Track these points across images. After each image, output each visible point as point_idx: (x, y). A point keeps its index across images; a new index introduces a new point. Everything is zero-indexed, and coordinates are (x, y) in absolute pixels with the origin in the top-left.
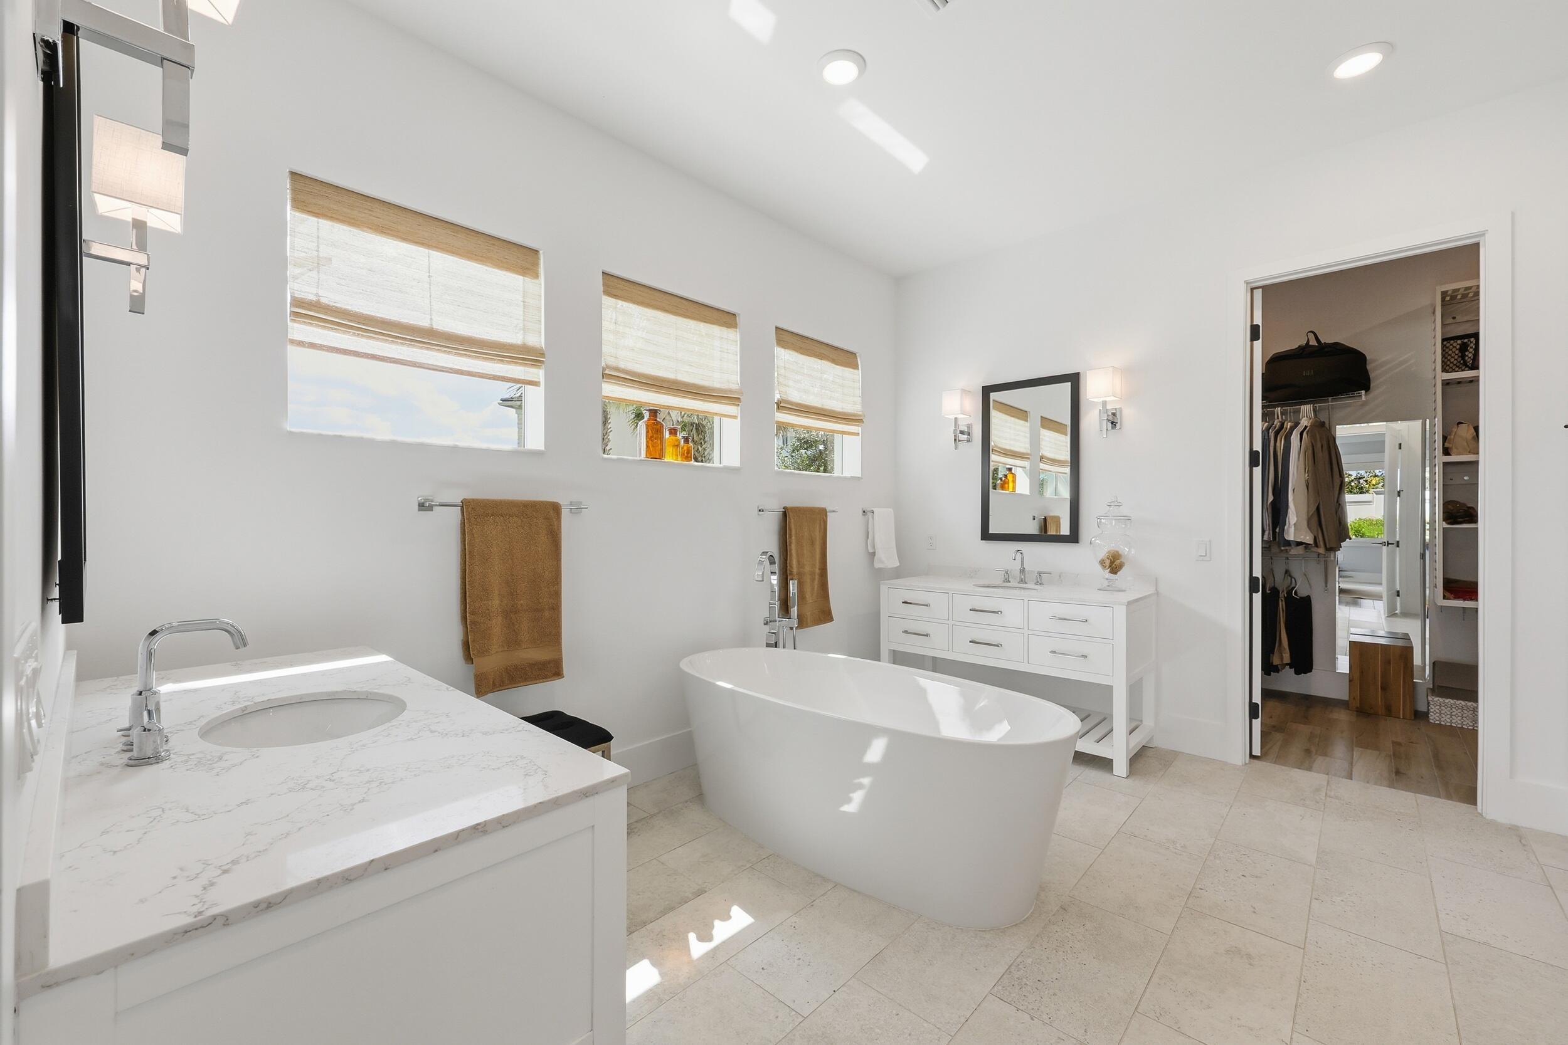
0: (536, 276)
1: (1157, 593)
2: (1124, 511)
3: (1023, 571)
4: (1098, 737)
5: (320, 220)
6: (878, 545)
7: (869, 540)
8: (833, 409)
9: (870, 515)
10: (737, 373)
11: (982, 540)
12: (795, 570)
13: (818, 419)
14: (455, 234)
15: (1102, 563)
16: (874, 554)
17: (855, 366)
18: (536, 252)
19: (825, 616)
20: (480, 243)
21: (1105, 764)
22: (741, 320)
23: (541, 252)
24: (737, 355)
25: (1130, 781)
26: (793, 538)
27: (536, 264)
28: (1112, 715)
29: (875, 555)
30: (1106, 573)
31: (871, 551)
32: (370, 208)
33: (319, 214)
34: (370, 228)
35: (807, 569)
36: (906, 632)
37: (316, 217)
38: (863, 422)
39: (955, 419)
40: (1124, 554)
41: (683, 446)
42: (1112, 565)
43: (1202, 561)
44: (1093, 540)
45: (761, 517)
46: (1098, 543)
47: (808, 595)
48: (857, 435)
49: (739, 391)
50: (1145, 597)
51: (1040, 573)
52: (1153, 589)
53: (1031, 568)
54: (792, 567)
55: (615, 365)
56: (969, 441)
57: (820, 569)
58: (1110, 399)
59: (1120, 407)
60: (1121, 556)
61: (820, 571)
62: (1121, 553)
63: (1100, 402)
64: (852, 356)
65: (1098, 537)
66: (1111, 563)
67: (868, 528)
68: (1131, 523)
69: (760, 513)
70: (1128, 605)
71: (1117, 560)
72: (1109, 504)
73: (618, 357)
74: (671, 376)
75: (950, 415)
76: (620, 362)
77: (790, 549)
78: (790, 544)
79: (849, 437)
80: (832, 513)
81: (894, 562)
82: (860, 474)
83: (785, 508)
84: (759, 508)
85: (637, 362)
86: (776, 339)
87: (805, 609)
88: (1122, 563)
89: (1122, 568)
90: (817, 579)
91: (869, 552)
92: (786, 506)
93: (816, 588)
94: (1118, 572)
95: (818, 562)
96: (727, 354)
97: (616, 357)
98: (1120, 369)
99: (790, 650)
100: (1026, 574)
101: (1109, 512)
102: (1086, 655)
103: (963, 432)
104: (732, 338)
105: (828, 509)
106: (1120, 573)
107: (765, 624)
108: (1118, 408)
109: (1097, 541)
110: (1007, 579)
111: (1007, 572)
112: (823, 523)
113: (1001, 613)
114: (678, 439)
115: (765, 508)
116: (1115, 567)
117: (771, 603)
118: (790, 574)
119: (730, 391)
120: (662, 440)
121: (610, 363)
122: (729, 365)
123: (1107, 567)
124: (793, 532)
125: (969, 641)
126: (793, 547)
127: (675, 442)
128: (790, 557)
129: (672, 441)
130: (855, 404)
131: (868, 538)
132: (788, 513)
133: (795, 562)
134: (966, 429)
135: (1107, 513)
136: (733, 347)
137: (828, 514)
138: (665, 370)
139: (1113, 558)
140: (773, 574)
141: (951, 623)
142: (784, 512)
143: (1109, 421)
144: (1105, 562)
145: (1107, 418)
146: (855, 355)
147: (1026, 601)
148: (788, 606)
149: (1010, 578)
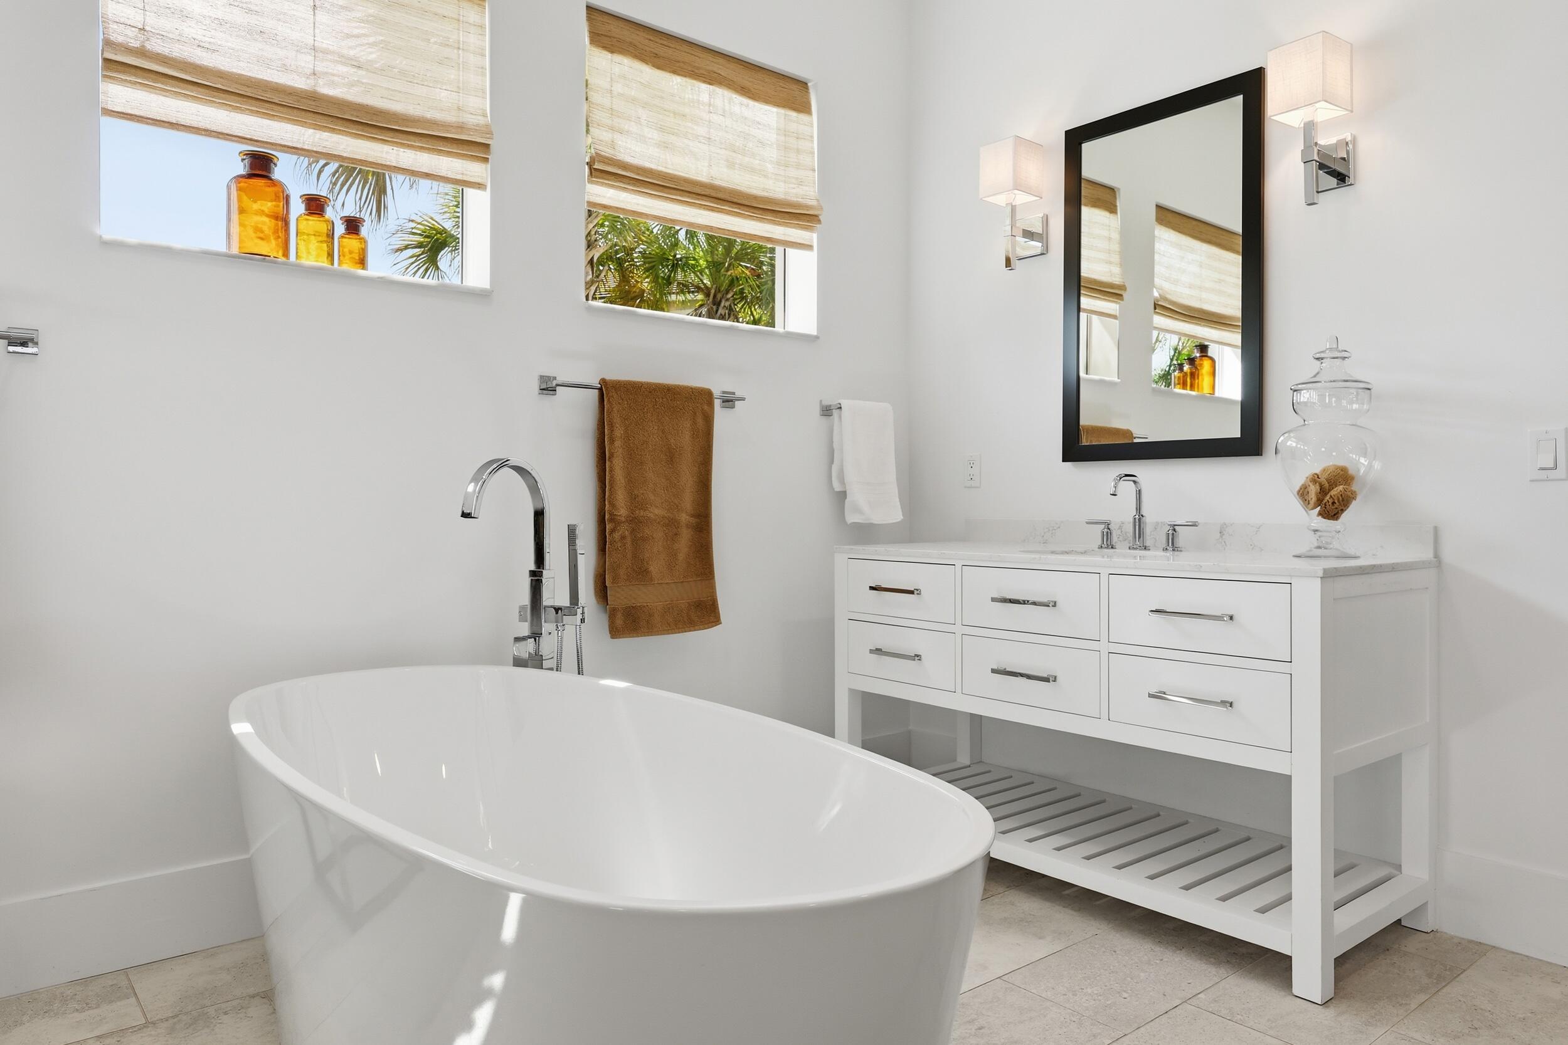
1: (1438, 562)
2: (1353, 369)
3: (1139, 521)
4: (1260, 904)
6: (851, 476)
7: (834, 466)
8: (738, 188)
9: (835, 413)
10: (484, 93)
11: (1063, 461)
12: (622, 512)
13: (701, 206)
15: (1303, 493)
16: (843, 495)
17: (803, 107)
19: (705, 614)
21: (1275, 966)
25: (1330, 1012)
26: (618, 443)
28: (1291, 839)
29: (846, 498)
30: (1313, 519)
31: (837, 487)
35: (656, 511)
36: (878, 651)
38: (819, 222)
39: (1013, 209)
40: (1361, 474)
41: (342, 237)
42: (1328, 498)
43: (1548, 480)
44: (1280, 441)
45: (548, 399)
46: (1291, 447)
47: (655, 568)
48: (809, 247)
49: (488, 131)
50: (1393, 568)
51: (1175, 525)
52: (1427, 555)
53: (1156, 515)
54: (613, 505)
55: (135, 44)
56: (1043, 254)
57: (693, 516)
58: (1323, 113)
59: (1351, 134)
60: (1352, 478)
61: (693, 520)
62: (1351, 472)
63: (1302, 125)
64: (794, 87)
65: (1292, 435)
66: (1326, 494)
67: (831, 442)
68: (1371, 395)
69: (548, 387)
70: (1329, 575)
71: (1341, 488)
72: (1318, 356)
73: (147, 28)
74: (300, 83)
75: (1001, 200)
76: (153, 40)
77: (611, 467)
78: (609, 458)
79: (789, 251)
80: (729, 401)
81: (892, 513)
82: (811, 329)
83: (603, 382)
84: (543, 379)
85: (201, 44)
86: (590, 32)
87: (647, 597)
88: (1355, 492)
89: (1354, 503)
90: (686, 536)
91: (833, 489)
92: (608, 378)
93: (681, 556)
94: (1341, 514)
95: (688, 500)
96: (456, 51)
97: (143, 29)
98: (1352, 44)
99: (567, 678)
100: (1148, 530)
101: (1318, 373)
102: (1231, 701)
103: (1029, 235)
104: (471, 20)
105: (716, 392)
106: (1345, 516)
107: (522, 619)
108: (1349, 139)
109: (1289, 443)
110: (1108, 541)
111: (1108, 525)
112: (700, 421)
113: (1055, 605)
114: (327, 221)
115: (561, 379)
116: (1333, 503)
117: (533, 573)
118: (612, 520)
119: (461, 127)
120: (286, 222)
121: (120, 39)
122: (461, 73)
123: (1315, 503)
124: (619, 432)
125: (994, 671)
126: (618, 466)
127: (323, 227)
128: (611, 487)
129: (314, 224)
130: (800, 183)
131: (833, 463)
132: (606, 391)
133: (621, 497)
134: (1038, 228)
135: (1315, 376)
136: (472, 39)
137: (717, 403)
138: (285, 68)
139: (1333, 482)
140: (539, 515)
141: (959, 629)
142: (600, 389)
143: (1322, 166)
144: (1308, 492)
145: (1316, 158)
146: (803, 85)
147: (1104, 577)
148: (606, 587)
149: (1115, 539)
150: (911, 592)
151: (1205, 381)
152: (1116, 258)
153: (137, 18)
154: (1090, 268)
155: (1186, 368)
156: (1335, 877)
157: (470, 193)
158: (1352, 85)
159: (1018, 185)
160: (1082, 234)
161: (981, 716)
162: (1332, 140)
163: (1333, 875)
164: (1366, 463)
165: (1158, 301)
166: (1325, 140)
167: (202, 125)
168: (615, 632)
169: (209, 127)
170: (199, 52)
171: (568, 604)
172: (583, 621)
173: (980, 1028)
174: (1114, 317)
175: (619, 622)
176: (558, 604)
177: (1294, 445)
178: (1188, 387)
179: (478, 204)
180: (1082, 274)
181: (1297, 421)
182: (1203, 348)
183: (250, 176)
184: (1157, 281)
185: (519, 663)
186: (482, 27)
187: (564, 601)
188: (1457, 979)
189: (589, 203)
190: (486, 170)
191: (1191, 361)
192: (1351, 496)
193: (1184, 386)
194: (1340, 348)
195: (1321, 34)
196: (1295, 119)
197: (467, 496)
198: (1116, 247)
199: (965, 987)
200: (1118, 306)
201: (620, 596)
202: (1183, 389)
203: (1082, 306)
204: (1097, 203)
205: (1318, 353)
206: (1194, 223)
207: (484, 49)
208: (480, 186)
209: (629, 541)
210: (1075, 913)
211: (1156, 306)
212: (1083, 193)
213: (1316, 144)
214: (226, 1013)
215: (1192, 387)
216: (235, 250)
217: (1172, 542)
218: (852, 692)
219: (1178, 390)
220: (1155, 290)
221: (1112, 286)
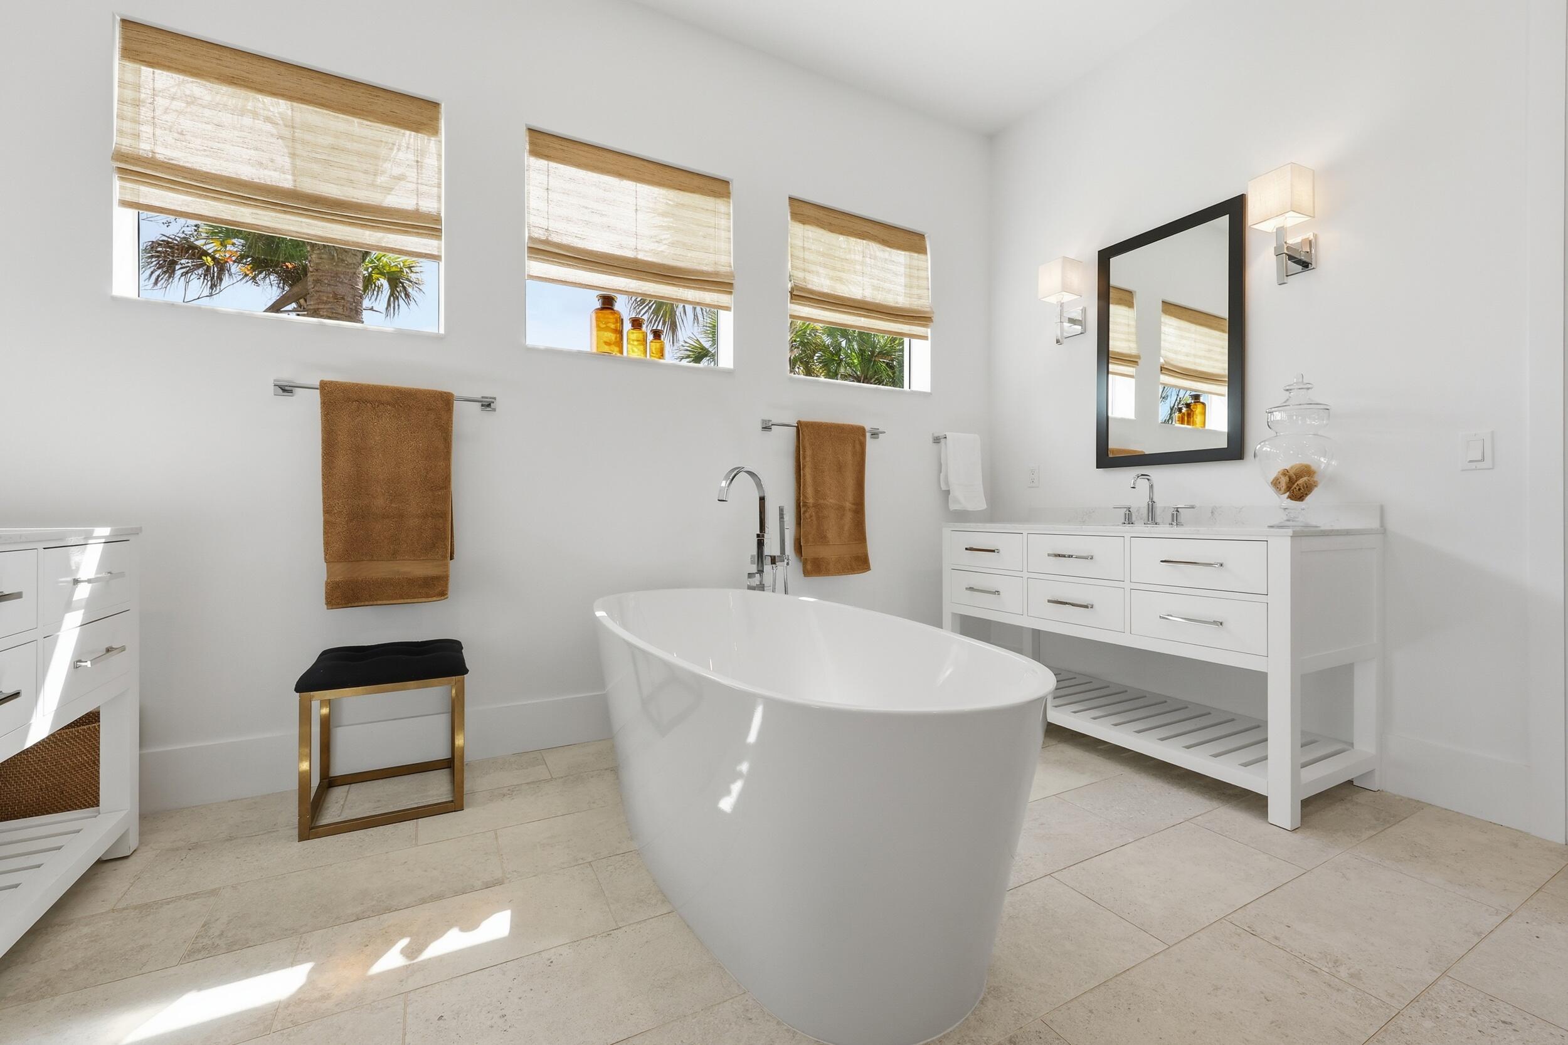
0: (435, 131)
1: (1383, 530)
2: (1315, 396)
3: (1151, 506)
4: (1244, 761)
5: (155, 70)
6: (953, 480)
7: (941, 474)
8: (880, 302)
9: (943, 441)
10: (730, 253)
11: (1097, 468)
12: (811, 501)
13: (854, 314)
14: (326, 85)
15: (1275, 483)
16: (948, 492)
17: (922, 250)
18: (435, 105)
19: (861, 563)
20: (360, 94)
21: (1255, 803)
22: (734, 188)
23: (443, 105)
24: (729, 231)
25: (1297, 838)
26: (808, 459)
27: (436, 119)
28: (1267, 722)
29: (949, 494)
30: (1284, 500)
31: (944, 488)
32: (218, 57)
33: (153, 63)
34: (218, 79)
35: (831, 501)
36: (971, 589)
37: (152, 67)
38: (932, 321)
39: (1062, 305)
40: (1322, 468)
41: (651, 342)
42: (1295, 486)
43: (1476, 469)
44: (1257, 448)
45: (767, 433)
46: (1266, 451)
47: (831, 534)
48: (925, 338)
49: (732, 275)
50: (1347, 533)
51: (1177, 508)
52: (1375, 524)
53: (1163, 502)
54: (805, 497)
55: (544, 238)
56: (1082, 333)
57: (854, 504)
58: (1291, 220)
59: (1314, 234)
60: (1314, 472)
61: (854, 507)
62: (1314, 467)
63: (1275, 230)
64: (916, 238)
65: (1267, 443)
66: (1294, 484)
67: (940, 459)
68: (1329, 413)
69: (767, 428)
70: (1295, 536)
71: (1305, 479)
72: (1288, 388)
73: (550, 229)
74: (629, 254)
75: (1053, 300)
76: (553, 235)
77: (804, 474)
78: (803, 468)
79: (914, 341)
80: (875, 434)
81: (979, 503)
82: (927, 389)
83: (799, 422)
84: (764, 421)
85: (578, 236)
86: (791, 212)
87: (826, 552)
88: (1316, 481)
89: (1316, 489)
90: (849, 516)
91: (941, 488)
92: (801, 420)
93: (846, 528)
94: (1306, 497)
95: (850, 495)
96: (713, 230)
97: (548, 229)
98: (1314, 171)
99: (780, 596)
100: (1158, 512)
101: (1288, 400)
102: (1221, 621)
103: (1072, 321)
104: (722, 211)
105: (867, 428)
106: (1308, 499)
107: (752, 563)
108: (1311, 237)
109: (1264, 449)
110: (1129, 519)
111: (1129, 509)
112: (858, 446)
113: (1092, 558)
114: (644, 333)
115: (774, 421)
116: (1299, 489)
117: (758, 536)
118: (804, 506)
119: (717, 274)
120: (621, 333)
121: (536, 236)
122: (717, 242)
123: (1285, 490)
124: (809, 452)
125: (1049, 601)
126: (808, 472)
127: (641, 336)
128: (804, 485)
129: (636, 335)
130: (920, 298)
131: (941, 472)
132: (801, 429)
133: (810, 491)
134: (1077, 316)
135: (1285, 402)
136: (723, 222)
137: (868, 435)
138: (621, 247)
139: (1299, 476)
140: (762, 500)
141: (1026, 575)
142: (797, 427)
143: (1291, 258)
144: (1279, 483)
145: (1286, 251)
146: (921, 236)
147: (1127, 539)
148: (801, 546)
149: (1134, 518)
150: (993, 551)
151: (1198, 418)
152: (1133, 338)
153: (544, 224)
154: (1117, 344)
155: (1184, 410)
156: (1302, 747)
157: (722, 313)
158: (1314, 198)
159: (1065, 288)
160: (1110, 323)
161: (1039, 630)
162: (1299, 240)
163: (1300, 745)
164: (1325, 462)
165: (1163, 365)
166: (1293, 240)
167: (577, 281)
168: (807, 573)
169: (581, 282)
170: (576, 240)
171: (779, 554)
172: (788, 564)
173: (1042, 824)
174: (1131, 376)
175: (809, 567)
176: (773, 554)
177: (1269, 449)
178: (1186, 423)
179: (726, 320)
180: (1110, 349)
181: (1272, 433)
182: (1196, 398)
183: (602, 309)
184: (1163, 352)
185: (750, 588)
186: (729, 214)
187: (776, 552)
188: (1400, 823)
189: (792, 316)
190: (731, 299)
191: (1188, 405)
192: (1313, 484)
193: (1182, 423)
194: (1305, 381)
195: (1290, 165)
196: (1269, 227)
197: (722, 489)
198: (1133, 330)
199: (1030, 800)
200: (1134, 369)
201: (809, 551)
202: (1182, 424)
203: (1110, 370)
204: (1121, 302)
205: (1289, 386)
206: (1190, 312)
207: (730, 227)
208: (727, 309)
209: (814, 518)
210: (1107, 761)
211: (1162, 368)
212: (1111, 296)
213: (1286, 243)
214: (592, 777)
215: (1188, 423)
216: (595, 350)
217: (1176, 517)
218: (954, 614)
219: (1178, 425)
220: (1161, 358)
221: (1130, 356)
